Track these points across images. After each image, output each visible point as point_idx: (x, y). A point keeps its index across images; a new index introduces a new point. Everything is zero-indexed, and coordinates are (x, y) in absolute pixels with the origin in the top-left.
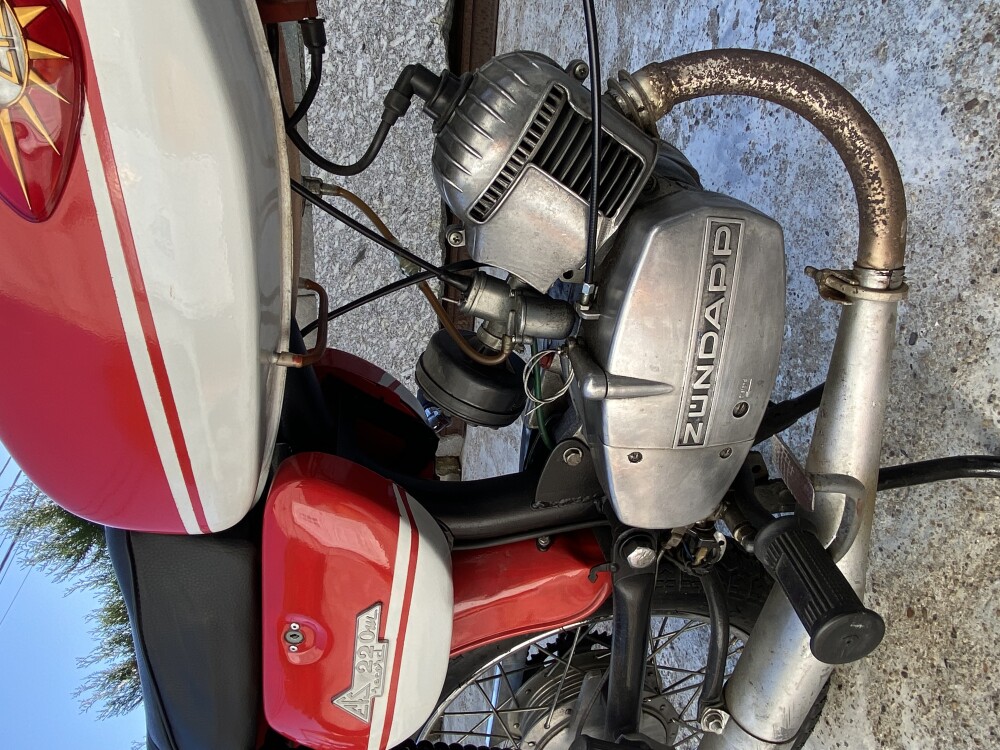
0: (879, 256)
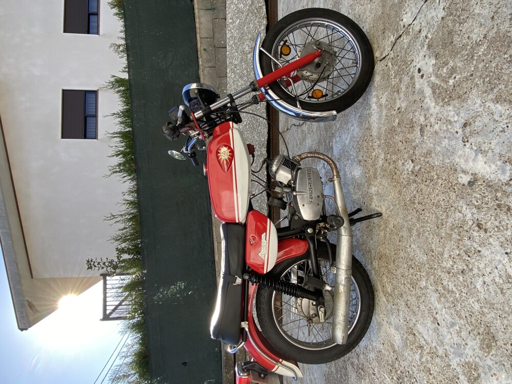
0: (335, 174)
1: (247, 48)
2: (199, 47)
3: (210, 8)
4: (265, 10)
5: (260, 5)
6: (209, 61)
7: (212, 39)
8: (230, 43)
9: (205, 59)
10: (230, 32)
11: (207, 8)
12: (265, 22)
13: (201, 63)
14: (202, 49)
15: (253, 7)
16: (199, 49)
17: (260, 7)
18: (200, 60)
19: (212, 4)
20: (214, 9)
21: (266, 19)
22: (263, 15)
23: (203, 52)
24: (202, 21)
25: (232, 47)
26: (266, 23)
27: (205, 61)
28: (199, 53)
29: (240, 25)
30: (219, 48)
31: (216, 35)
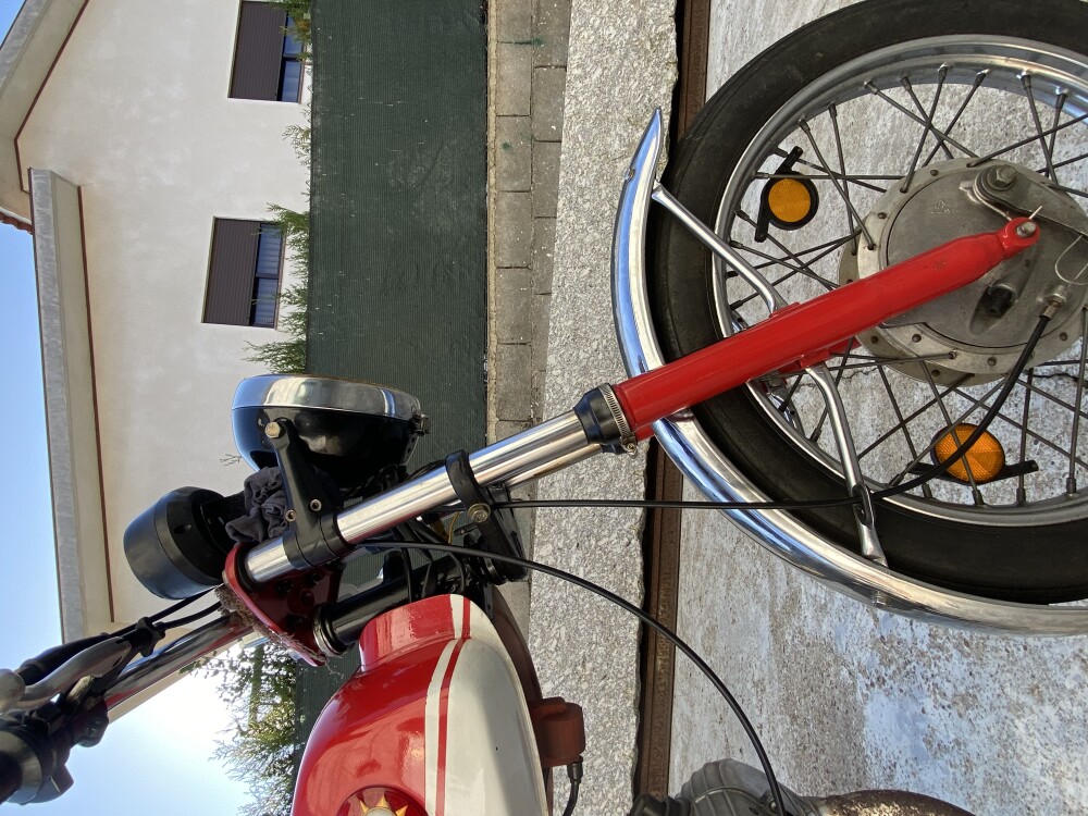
1: (616, 146)
2: (490, 139)
3: (528, 39)
4: (674, 43)
5: (661, 29)
6: (513, 175)
7: (526, 120)
8: (571, 130)
9: (505, 171)
10: (573, 102)
11: (520, 40)
12: (671, 75)
13: (492, 180)
14: (499, 144)
15: (641, 34)
16: (490, 144)
17: (662, 34)
18: (491, 173)
19: (535, 29)
20: (539, 42)
21: (673, 68)
22: (667, 56)
23: (500, 151)
24: (506, 71)
25: (576, 141)
26: (675, 78)
27: (505, 175)
28: (490, 154)
29: (601, 83)
30: (542, 142)
31: (538, 108)
